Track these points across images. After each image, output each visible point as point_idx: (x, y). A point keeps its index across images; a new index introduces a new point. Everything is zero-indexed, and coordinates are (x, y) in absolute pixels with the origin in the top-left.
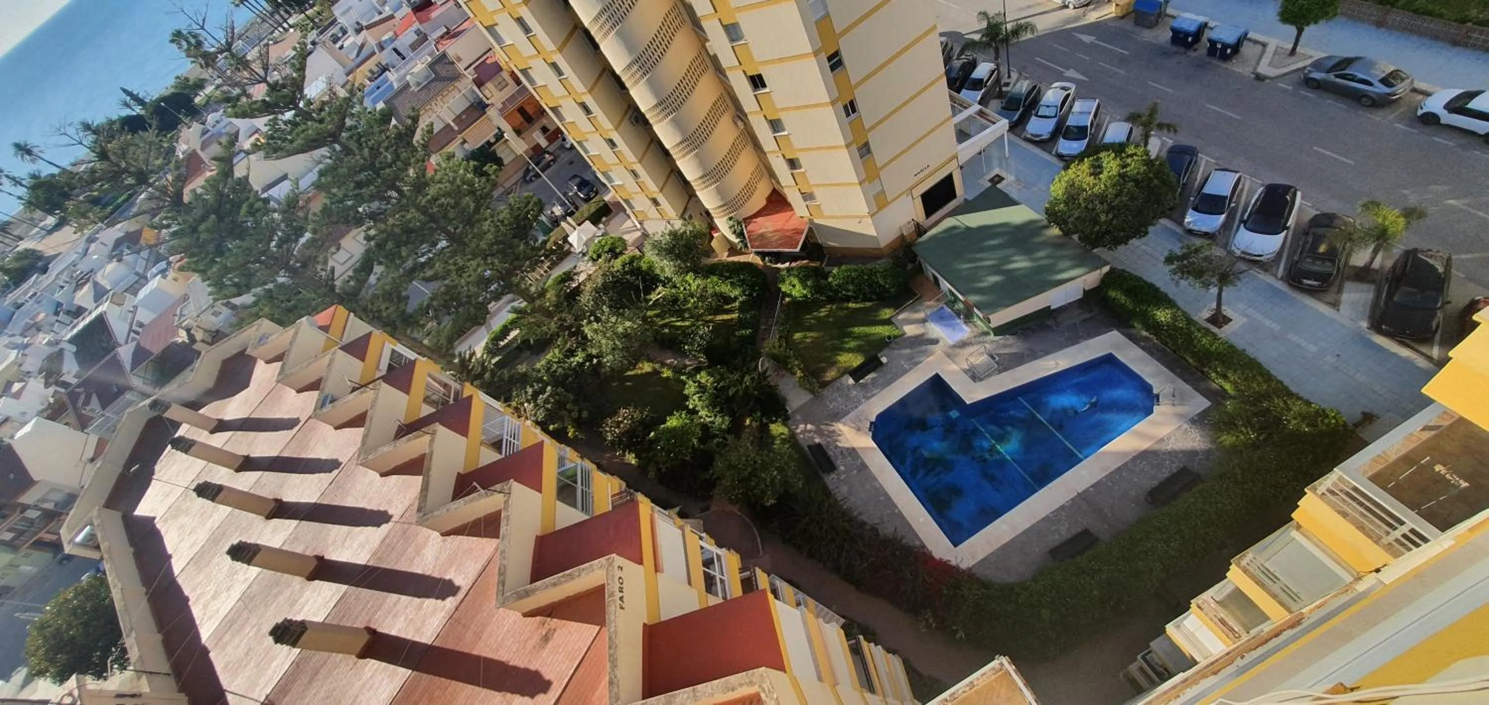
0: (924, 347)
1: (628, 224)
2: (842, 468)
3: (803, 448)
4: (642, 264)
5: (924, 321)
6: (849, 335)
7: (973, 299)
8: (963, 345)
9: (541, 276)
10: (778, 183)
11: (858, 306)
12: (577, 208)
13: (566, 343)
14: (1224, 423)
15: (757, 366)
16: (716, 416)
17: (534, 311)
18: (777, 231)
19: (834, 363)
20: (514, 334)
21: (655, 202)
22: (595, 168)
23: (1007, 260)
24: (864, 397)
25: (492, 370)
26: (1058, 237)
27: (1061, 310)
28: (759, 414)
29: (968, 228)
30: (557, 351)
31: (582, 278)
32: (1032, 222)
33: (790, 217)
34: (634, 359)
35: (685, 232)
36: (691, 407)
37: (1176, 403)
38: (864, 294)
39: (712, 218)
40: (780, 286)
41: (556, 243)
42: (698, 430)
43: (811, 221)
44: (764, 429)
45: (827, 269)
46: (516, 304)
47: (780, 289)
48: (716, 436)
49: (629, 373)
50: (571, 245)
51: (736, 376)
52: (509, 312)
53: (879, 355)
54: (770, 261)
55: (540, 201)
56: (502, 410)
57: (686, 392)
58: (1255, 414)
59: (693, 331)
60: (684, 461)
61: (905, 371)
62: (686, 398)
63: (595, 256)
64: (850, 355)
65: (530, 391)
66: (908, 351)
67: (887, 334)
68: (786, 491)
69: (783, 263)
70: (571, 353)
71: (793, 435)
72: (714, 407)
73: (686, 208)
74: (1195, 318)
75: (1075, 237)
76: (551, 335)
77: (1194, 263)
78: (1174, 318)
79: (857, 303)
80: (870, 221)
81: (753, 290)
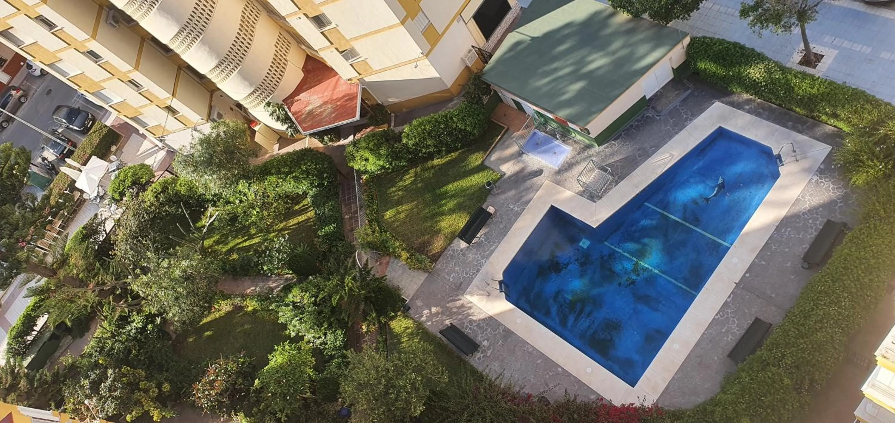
0: (528, 183)
1: (146, 145)
2: (485, 343)
3: (436, 337)
4: (178, 188)
5: (520, 154)
6: (445, 196)
7: (563, 114)
8: (568, 166)
9: (55, 239)
10: (310, 47)
11: (444, 161)
12: (75, 145)
13: (114, 310)
14: (850, 163)
15: (354, 263)
16: (325, 334)
17: (59, 286)
18: (326, 103)
19: (438, 232)
20: (41, 322)
21: (170, 110)
22: (82, 91)
23: (582, 63)
24: (483, 257)
25: (27, 375)
26: (629, 21)
27: (657, 97)
28: (374, 315)
29: (534, 39)
30: (105, 324)
31: (109, 225)
32: (597, 14)
33: (337, 82)
34: (206, 302)
35: (218, 135)
36: (293, 334)
37: (798, 157)
38: (447, 146)
39: (245, 110)
40: (351, 164)
41: (61, 195)
42: (309, 357)
43: (361, 81)
44: (384, 328)
45: (397, 130)
46: (32, 284)
47: (352, 168)
48: (332, 357)
49: (205, 321)
50: (82, 192)
51: (334, 281)
52: (26, 296)
53: (484, 207)
54: (331, 140)
55: (23, 150)
56: (57, 419)
57: (282, 320)
58: (876, 144)
59: (267, 248)
60: (305, 399)
61: (518, 215)
62: (284, 326)
63: (117, 196)
64: (453, 216)
65: (86, 383)
66: (512, 193)
67: (485, 181)
68: (433, 392)
69: (346, 138)
70: (124, 320)
71: (419, 326)
72: (320, 325)
73: (211, 107)
74: (788, 65)
75: (646, 16)
76: (92, 307)
77: (769, 9)
78: (768, 71)
79: (442, 157)
80: (426, 61)
81: (322, 178)
